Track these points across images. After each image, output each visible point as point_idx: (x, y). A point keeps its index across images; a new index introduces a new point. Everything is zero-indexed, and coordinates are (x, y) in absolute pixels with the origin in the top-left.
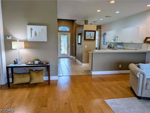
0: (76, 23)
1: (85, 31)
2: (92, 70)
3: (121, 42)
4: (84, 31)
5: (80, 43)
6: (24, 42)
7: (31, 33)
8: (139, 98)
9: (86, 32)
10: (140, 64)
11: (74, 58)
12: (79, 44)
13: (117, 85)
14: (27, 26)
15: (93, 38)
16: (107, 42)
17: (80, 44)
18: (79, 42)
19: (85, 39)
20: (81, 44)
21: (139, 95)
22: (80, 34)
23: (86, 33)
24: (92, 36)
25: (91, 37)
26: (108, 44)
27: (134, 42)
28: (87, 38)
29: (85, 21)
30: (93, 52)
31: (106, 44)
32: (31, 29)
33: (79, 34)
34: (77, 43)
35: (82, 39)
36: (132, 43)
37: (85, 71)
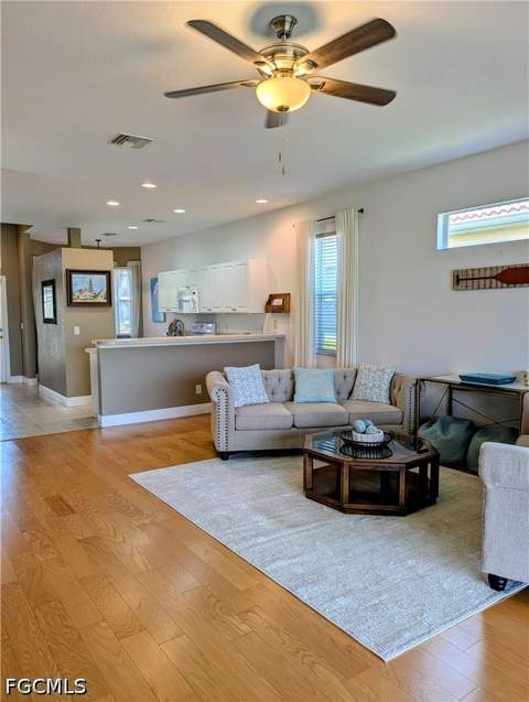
0: (28, 234)
1: (70, 273)
2: (101, 414)
3: (205, 311)
4: (64, 272)
5: (52, 316)
8: (224, 456)
9: (74, 276)
10: (226, 369)
11: (31, 382)
12: (47, 321)
13: (180, 443)
15: (101, 299)
16: (165, 314)
17: (53, 321)
18: (49, 314)
19: (70, 302)
20: (56, 323)
21: (222, 448)
22: (52, 283)
23: (74, 281)
25: (96, 296)
26: (170, 320)
27: (239, 310)
28: (77, 297)
29: (69, 230)
30: (101, 347)
31: (162, 319)
33: (45, 284)
34: (39, 320)
35: (58, 301)
36: (234, 315)
37: (75, 420)
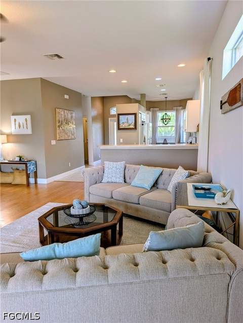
1: (119, 115)
4: (117, 115)
6: (6, 136)
7: (15, 125)
14: (12, 116)
15: (132, 126)
19: (119, 128)
24: (130, 122)
25: (130, 125)
28: (122, 126)
29: (141, 95)
32: (15, 120)
